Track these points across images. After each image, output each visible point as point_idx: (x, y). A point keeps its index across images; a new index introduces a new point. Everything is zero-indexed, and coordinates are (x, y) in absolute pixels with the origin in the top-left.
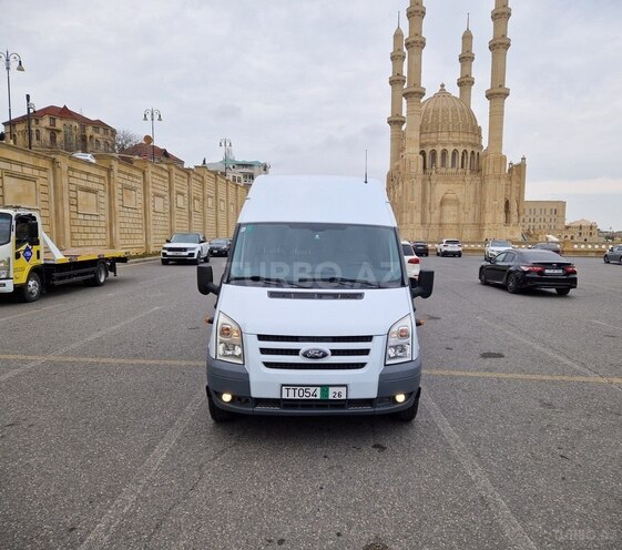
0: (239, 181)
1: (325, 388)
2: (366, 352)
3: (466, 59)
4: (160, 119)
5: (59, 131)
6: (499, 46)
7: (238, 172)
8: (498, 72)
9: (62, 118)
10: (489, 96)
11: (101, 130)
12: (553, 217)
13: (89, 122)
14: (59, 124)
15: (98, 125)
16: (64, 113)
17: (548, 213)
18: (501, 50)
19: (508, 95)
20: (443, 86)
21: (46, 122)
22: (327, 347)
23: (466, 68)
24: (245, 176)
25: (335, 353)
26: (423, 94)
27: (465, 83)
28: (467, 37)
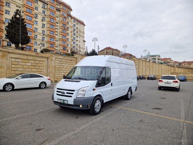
0: (151, 60)
1: (64, 100)
2: (72, 94)
4: (127, 47)
5: (108, 52)
7: (151, 58)
9: (109, 50)
15: (116, 50)
16: (109, 48)
21: (106, 51)
22: (65, 92)
24: (153, 59)
25: (67, 93)
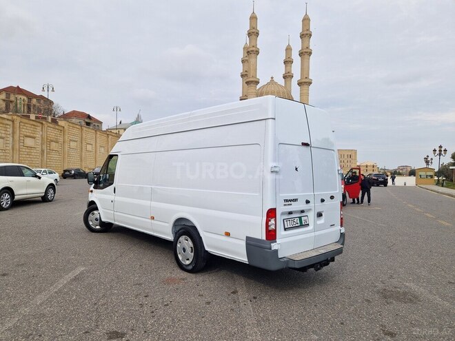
3: (288, 62)
4: (53, 91)
5: (11, 102)
6: (305, 53)
8: (305, 69)
9: (15, 94)
10: (300, 84)
11: (42, 101)
12: (349, 159)
13: (35, 96)
14: (12, 98)
15: (41, 98)
17: (346, 157)
18: (306, 56)
19: (311, 83)
20: (272, 78)
21: (2, 96)
23: (288, 68)
26: (257, 83)
27: (288, 76)
28: (289, 49)
